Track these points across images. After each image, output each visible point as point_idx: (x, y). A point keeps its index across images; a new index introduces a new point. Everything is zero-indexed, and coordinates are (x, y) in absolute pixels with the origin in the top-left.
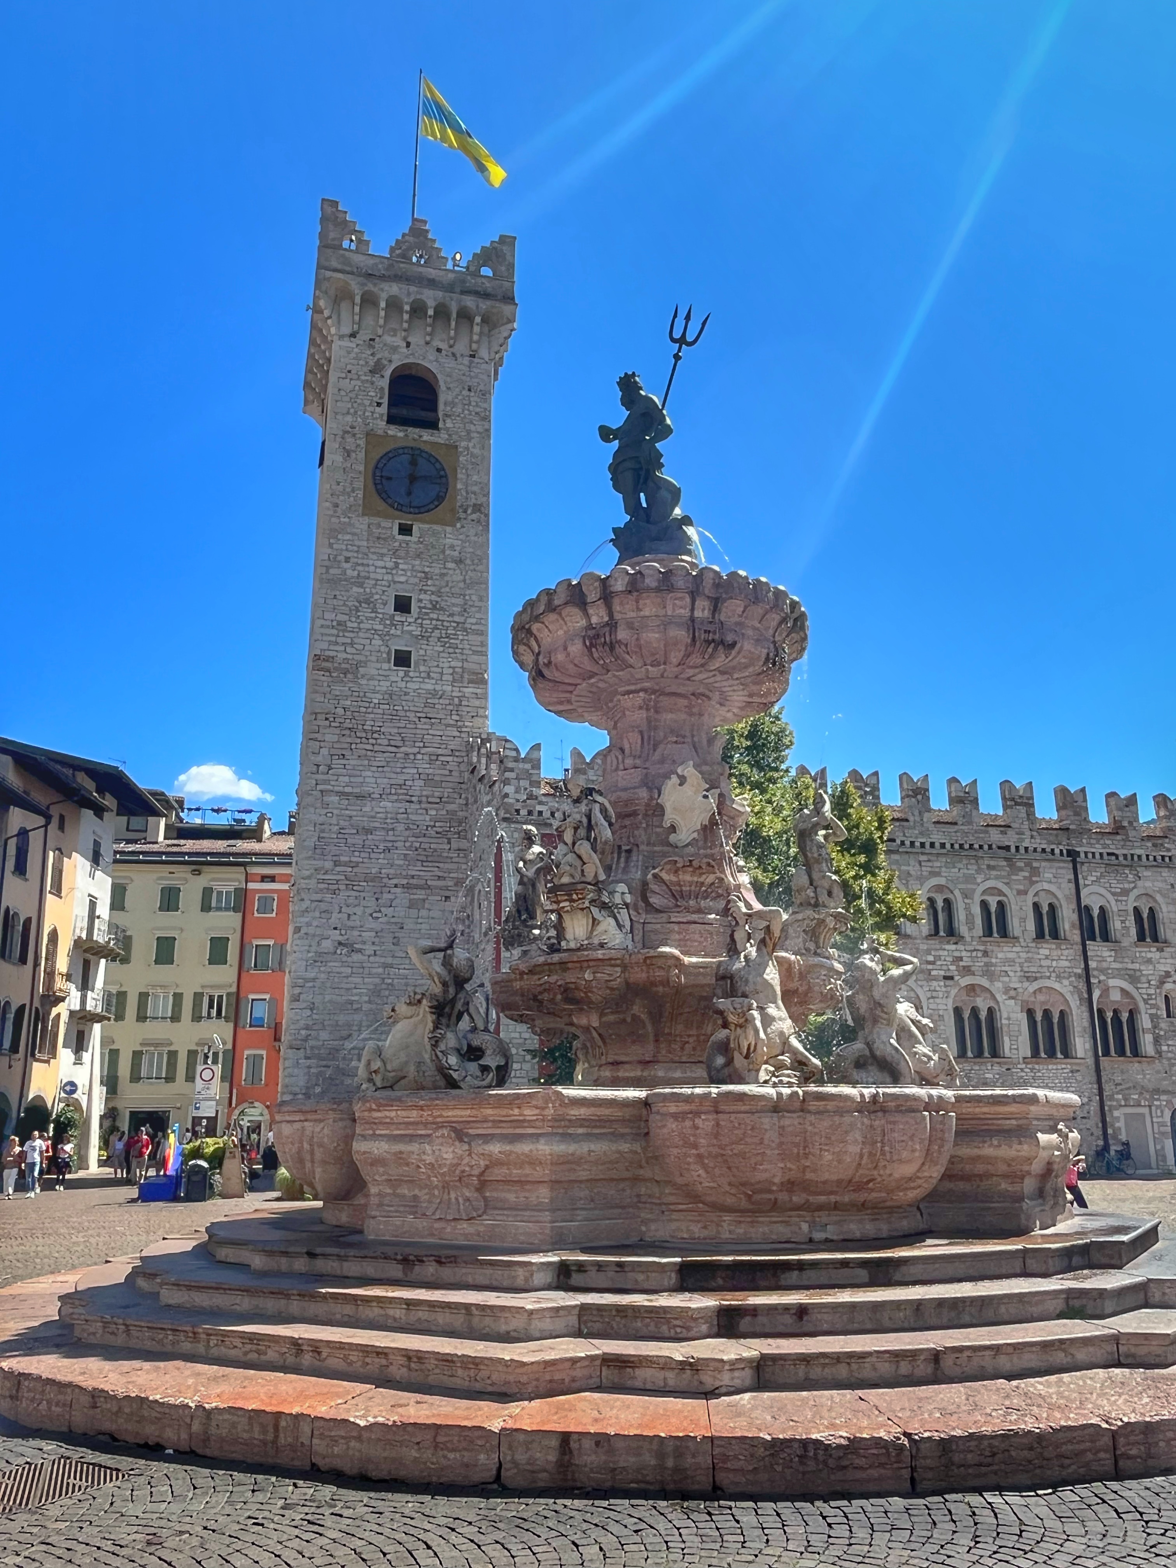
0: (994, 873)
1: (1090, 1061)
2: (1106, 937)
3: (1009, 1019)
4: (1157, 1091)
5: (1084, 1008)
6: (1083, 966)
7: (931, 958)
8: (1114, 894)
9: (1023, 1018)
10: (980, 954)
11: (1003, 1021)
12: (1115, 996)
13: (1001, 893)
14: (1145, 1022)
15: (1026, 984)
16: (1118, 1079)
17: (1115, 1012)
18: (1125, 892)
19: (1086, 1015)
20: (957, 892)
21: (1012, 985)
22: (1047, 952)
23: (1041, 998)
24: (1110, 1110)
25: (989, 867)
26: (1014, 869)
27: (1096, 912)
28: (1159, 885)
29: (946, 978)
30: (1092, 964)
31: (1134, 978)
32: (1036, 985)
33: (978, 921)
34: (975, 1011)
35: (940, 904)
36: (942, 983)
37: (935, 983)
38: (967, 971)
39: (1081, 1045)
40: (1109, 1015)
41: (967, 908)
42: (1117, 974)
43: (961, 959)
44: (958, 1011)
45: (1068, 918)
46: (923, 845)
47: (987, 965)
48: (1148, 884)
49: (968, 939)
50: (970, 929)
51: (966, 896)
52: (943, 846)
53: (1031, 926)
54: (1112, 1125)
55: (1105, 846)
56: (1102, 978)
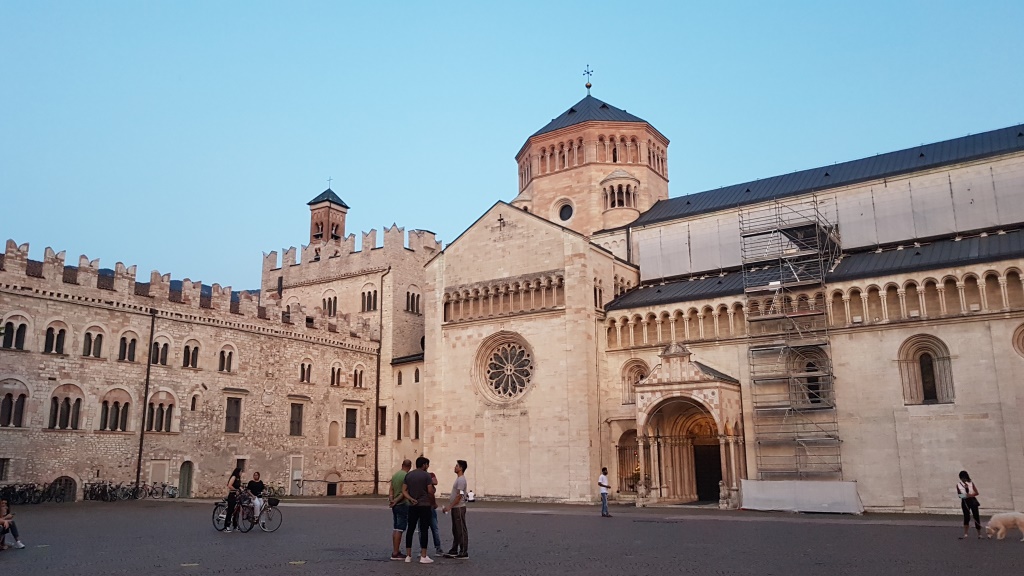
0: (98, 317)
1: (138, 433)
2: (164, 362)
3: (89, 406)
4: (176, 452)
5: (142, 402)
6: (145, 377)
7: (42, 366)
8: (174, 338)
9: (99, 407)
10: (78, 366)
11: (84, 407)
12: (163, 396)
13: (101, 329)
14: (177, 412)
15: (106, 386)
16: (154, 444)
17: (161, 405)
18: (182, 337)
19: (142, 406)
20: (70, 327)
21: (96, 386)
22: (124, 368)
23: (114, 394)
24: (144, 462)
25: (96, 313)
26: (113, 317)
27: (161, 346)
28: (203, 335)
29: (50, 379)
30: (152, 377)
31: (176, 387)
32: (112, 387)
33: (81, 346)
34: (67, 400)
35: (56, 332)
36: (47, 382)
37: (41, 382)
38: (67, 375)
39: (134, 424)
40: (156, 407)
41: (75, 337)
42: (166, 384)
43: (64, 368)
44: (55, 400)
45: (142, 349)
46: (52, 294)
47: (81, 372)
48: (198, 334)
49: (72, 356)
50: (74, 350)
51: (76, 329)
52: (66, 296)
53: (117, 351)
54: (144, 471)
55: (175, 309)
56: (156, 385)
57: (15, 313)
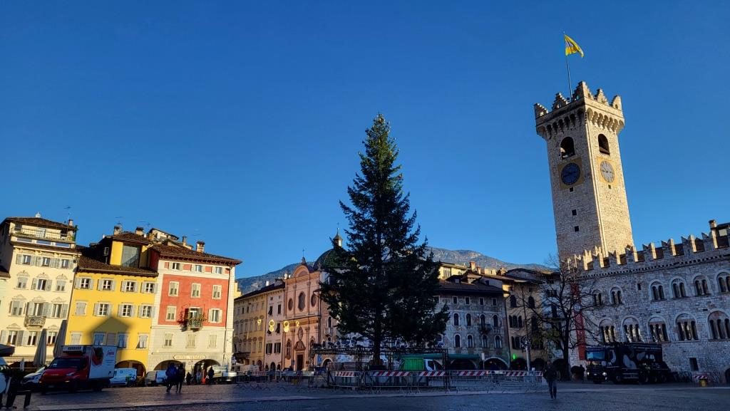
7: (697, 304)
10: (718, 299)
13: (727, 274)
20: (707, 277)
25: (720, 265)
29: (704, 310)
33: (717, 287)
34: (719, 321)
35: (700, 283)
36: (702, 312)
37: (699, 313)
38: (713, 306)
41: (712, 282)
43: (710, 302)
44: (711, 322)
46: (691, 262)
49: (713, 294)
50: (714, 290)
51: (710, 277)
57: (674, 278)
